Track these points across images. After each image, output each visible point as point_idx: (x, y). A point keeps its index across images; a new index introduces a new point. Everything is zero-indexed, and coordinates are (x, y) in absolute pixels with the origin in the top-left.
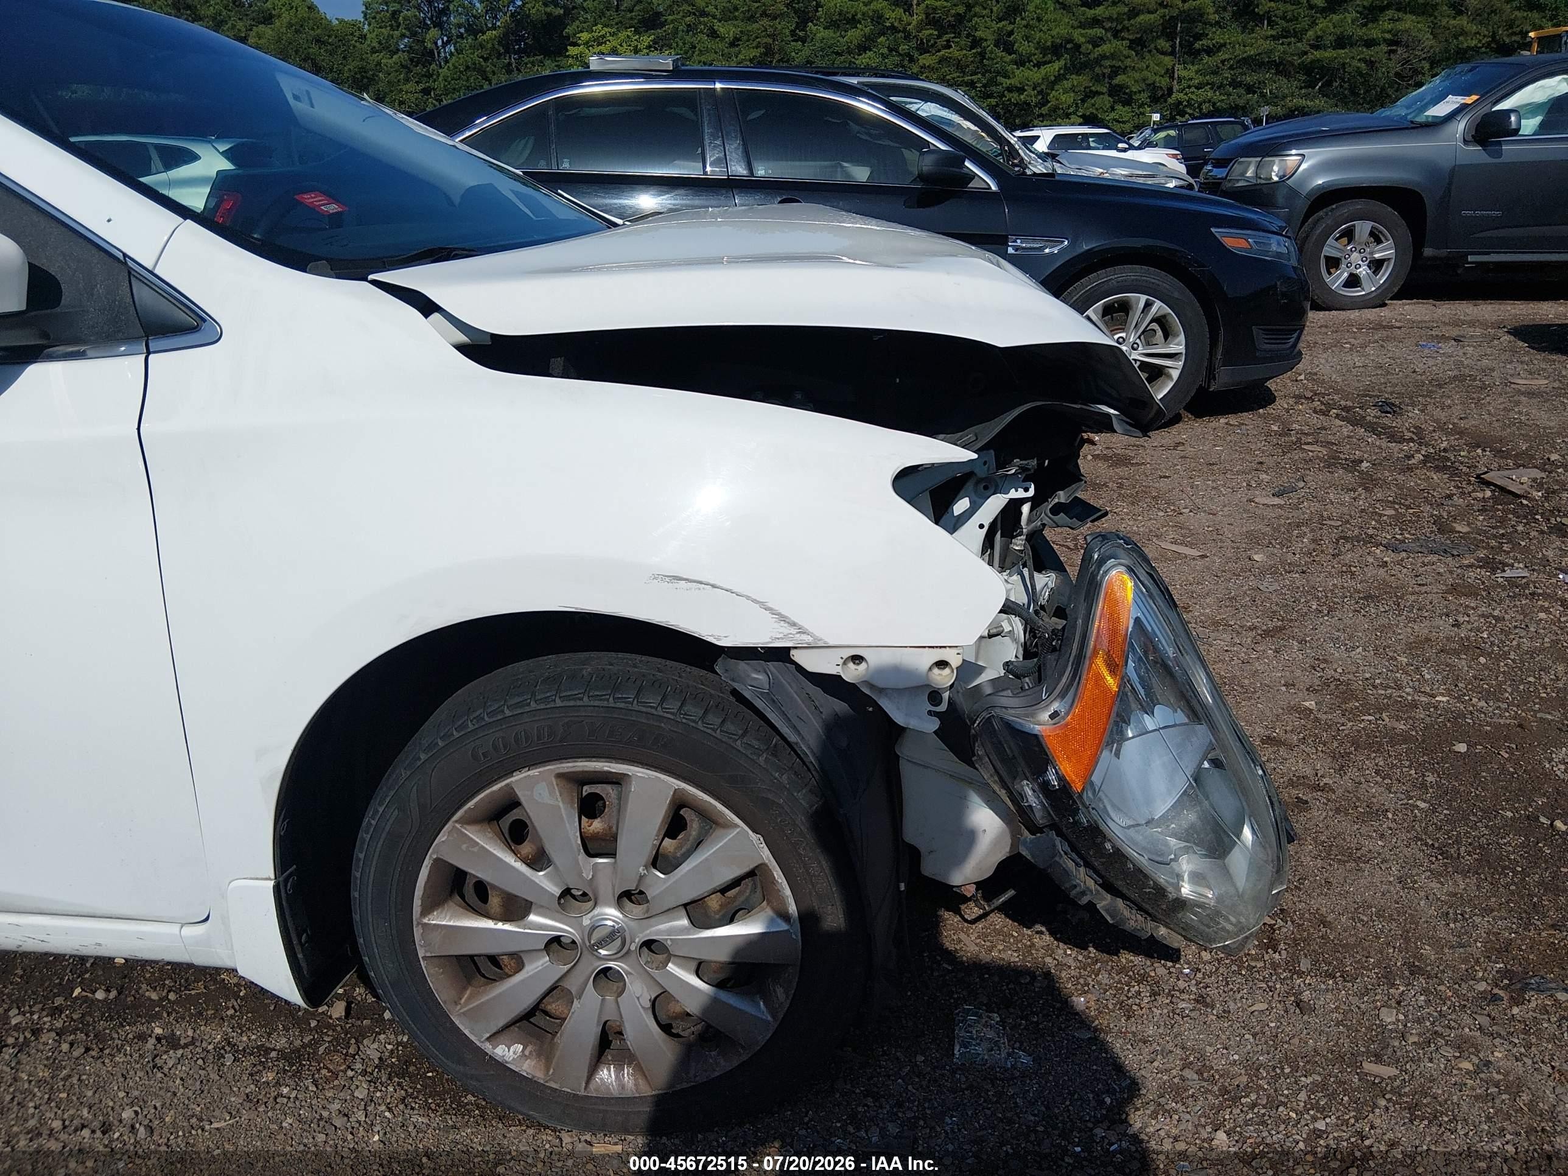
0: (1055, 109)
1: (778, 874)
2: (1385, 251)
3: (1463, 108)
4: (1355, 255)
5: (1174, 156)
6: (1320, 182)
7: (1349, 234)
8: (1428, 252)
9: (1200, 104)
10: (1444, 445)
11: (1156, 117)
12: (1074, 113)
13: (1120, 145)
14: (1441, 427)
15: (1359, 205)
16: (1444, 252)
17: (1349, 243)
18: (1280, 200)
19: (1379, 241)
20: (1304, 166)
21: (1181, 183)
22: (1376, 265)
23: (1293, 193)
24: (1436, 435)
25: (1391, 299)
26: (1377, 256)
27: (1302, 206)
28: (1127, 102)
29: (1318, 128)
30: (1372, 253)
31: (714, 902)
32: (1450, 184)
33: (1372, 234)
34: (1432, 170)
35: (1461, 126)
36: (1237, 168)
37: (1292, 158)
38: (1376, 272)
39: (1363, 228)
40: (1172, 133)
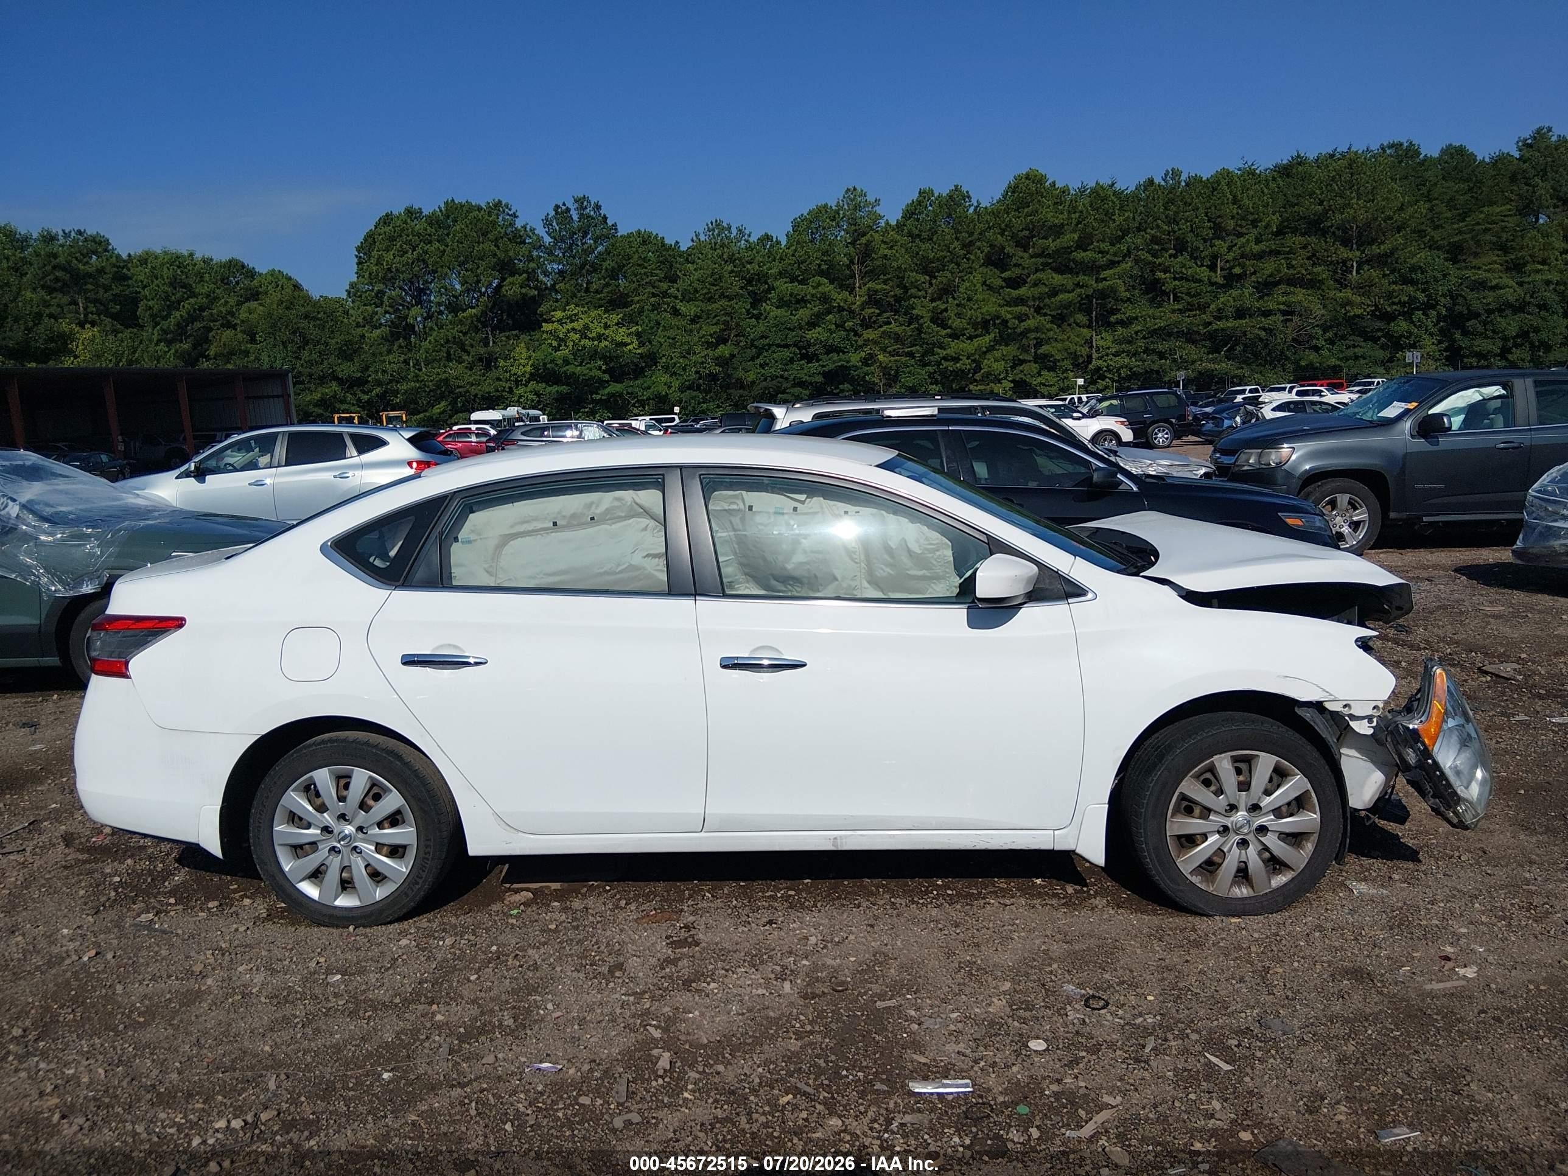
0: (988, 374)
1: (1313, 794)
2: (1361, 515)
3: (1407, 412)
4: (1338, 518)
5: (1122, 423)
6: (1307, 467)
7: (1333, 504)
8: (1392, 515)
9: (1118, 370)
10: (1449, 651)
11: (1080, 382)
12: (1005, 378)
13: (1075, 415)
14: (1442, 639)
15: (1339, 482)
16: (1404, 515)
17: (1333, 510)
18: (1280, 480)
19: (1355, 509)
20: (1294, 457)
21: (1208, 470)
22: (1355, 526)
23: (1289, 474)
24: (1441, 645)
25: (1370, 549)
26: (1355, 519)
27: (1296, 484)
28: (1051, 369)
29: (1299, 428)
30: (1351, 517)
31: (1284, 809)
32: (1404, 464)
33: (1349, 503)
34: (1388, 456)
35: (1407, 425)
36: (1243, 457)
37: (1285, 449)
38: (1355, 530)
39: (1343, 499)
40: (1115, 402)
